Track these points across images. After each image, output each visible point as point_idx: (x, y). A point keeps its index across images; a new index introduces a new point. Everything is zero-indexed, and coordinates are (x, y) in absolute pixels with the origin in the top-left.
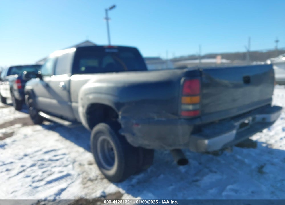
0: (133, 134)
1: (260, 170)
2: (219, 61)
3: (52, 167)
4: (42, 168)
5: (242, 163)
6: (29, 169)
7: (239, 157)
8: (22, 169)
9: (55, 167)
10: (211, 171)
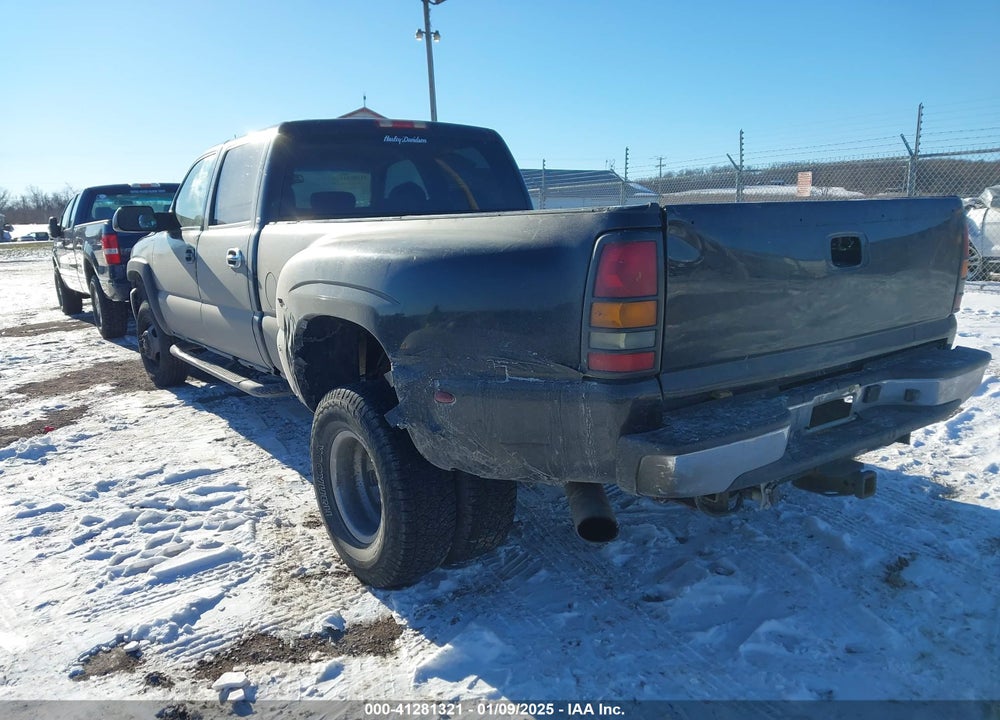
0: (435, 429)
1: (894, 573)
2: (804, 189)
3: (185, 529)
4: (153, 531)
5: (832, 545)
6: (111, 532)
7: (822, 525)
8: (86, 530)
9: (196, 527)
10: (715, 569)
